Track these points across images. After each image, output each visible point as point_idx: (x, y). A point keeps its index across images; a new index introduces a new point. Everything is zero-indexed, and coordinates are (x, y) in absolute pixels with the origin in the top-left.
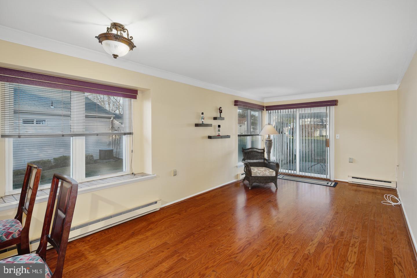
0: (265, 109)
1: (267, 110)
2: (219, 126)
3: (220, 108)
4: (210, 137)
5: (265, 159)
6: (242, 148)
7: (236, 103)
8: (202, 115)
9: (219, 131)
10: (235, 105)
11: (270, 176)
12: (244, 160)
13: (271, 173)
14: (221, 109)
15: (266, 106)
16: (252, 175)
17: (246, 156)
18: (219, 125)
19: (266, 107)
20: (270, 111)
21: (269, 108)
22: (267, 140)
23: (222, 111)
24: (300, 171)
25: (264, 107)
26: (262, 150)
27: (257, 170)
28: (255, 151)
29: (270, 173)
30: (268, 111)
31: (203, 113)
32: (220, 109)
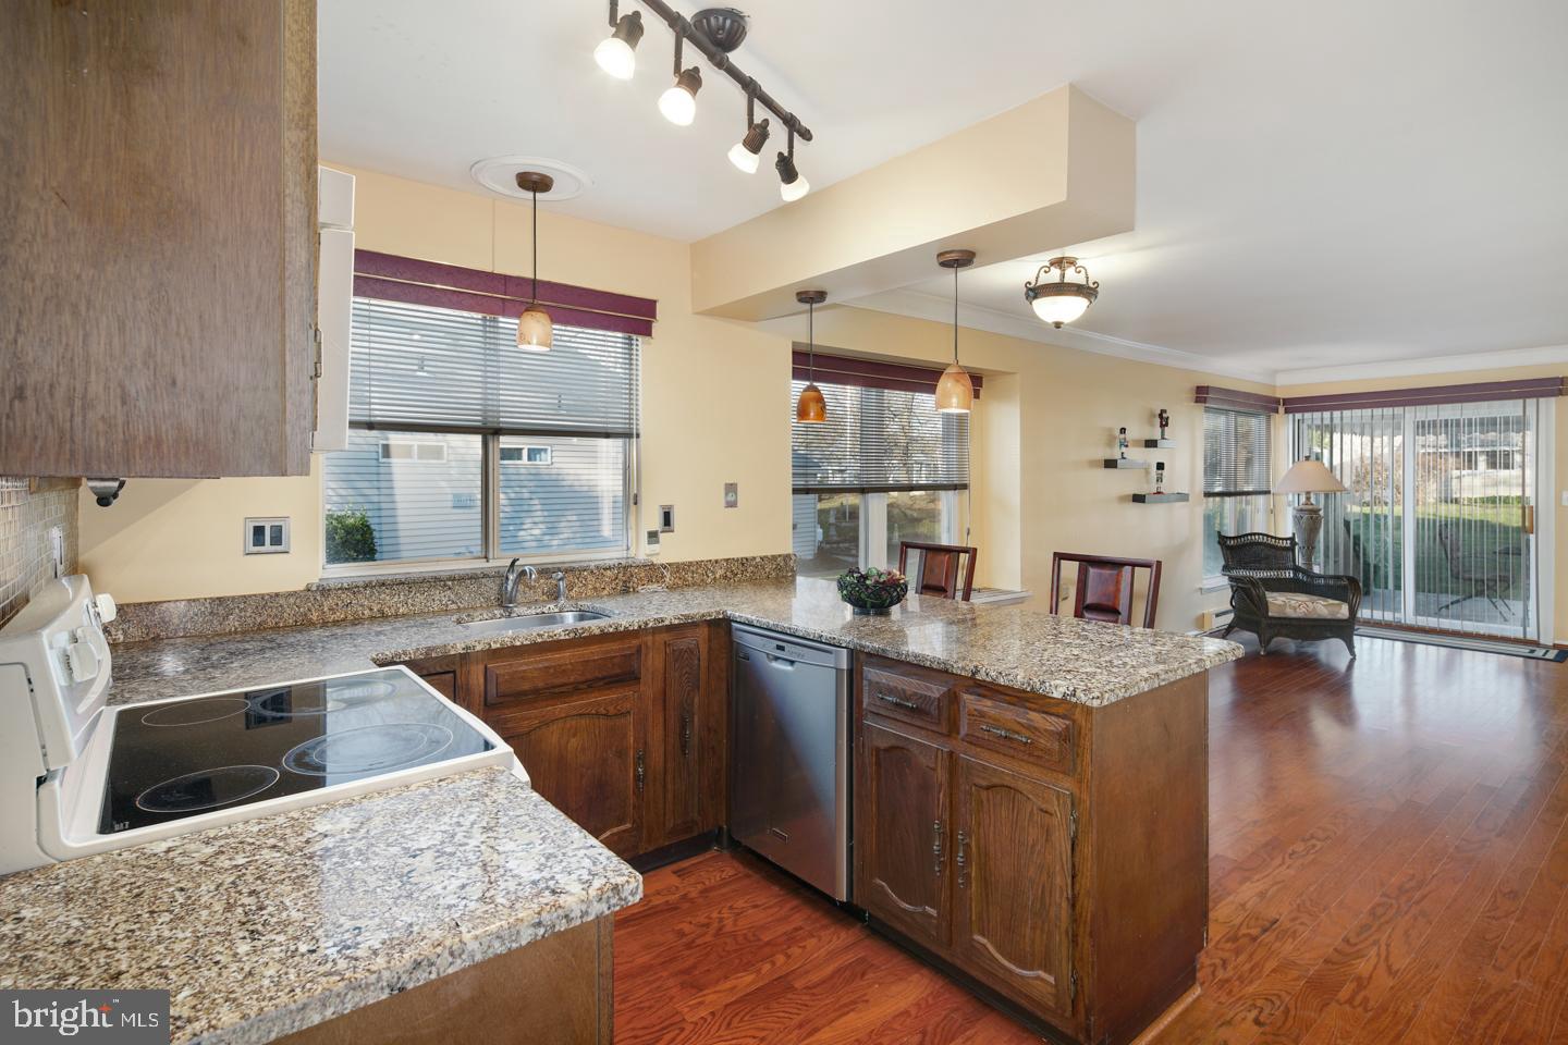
0: (1281, 409)
1: (1287, 411)
2: (1160, 466)
3: (1163, 411)
4: (1139, 499)
5: (1297, 569)
6: (1219, 532)
7: (1202, 394)
8: (1122, 436)
9: (1160, 479)
10: (1196, 402)
11: (1329, 617)
12: (1226, 568)
13: (1336, 609)
14: (1164, 415)
15: (1284, 400)
16: (1270, 614)
17: (1233, 558)
18: (1158, 464)
19: (1286, 401)
20: (1298, 416)
21: (1294, 405)
22: (1301, 510)
23: (1169, 422)
24: (1417, 612)
25: (1277, 401)
26: (1287, 539)
27: (1284, 599)
28: (1260, 544)
29: (1330, 608)
30: (1291, 416)
31: (1123, 430)
32: (1161, 416)
